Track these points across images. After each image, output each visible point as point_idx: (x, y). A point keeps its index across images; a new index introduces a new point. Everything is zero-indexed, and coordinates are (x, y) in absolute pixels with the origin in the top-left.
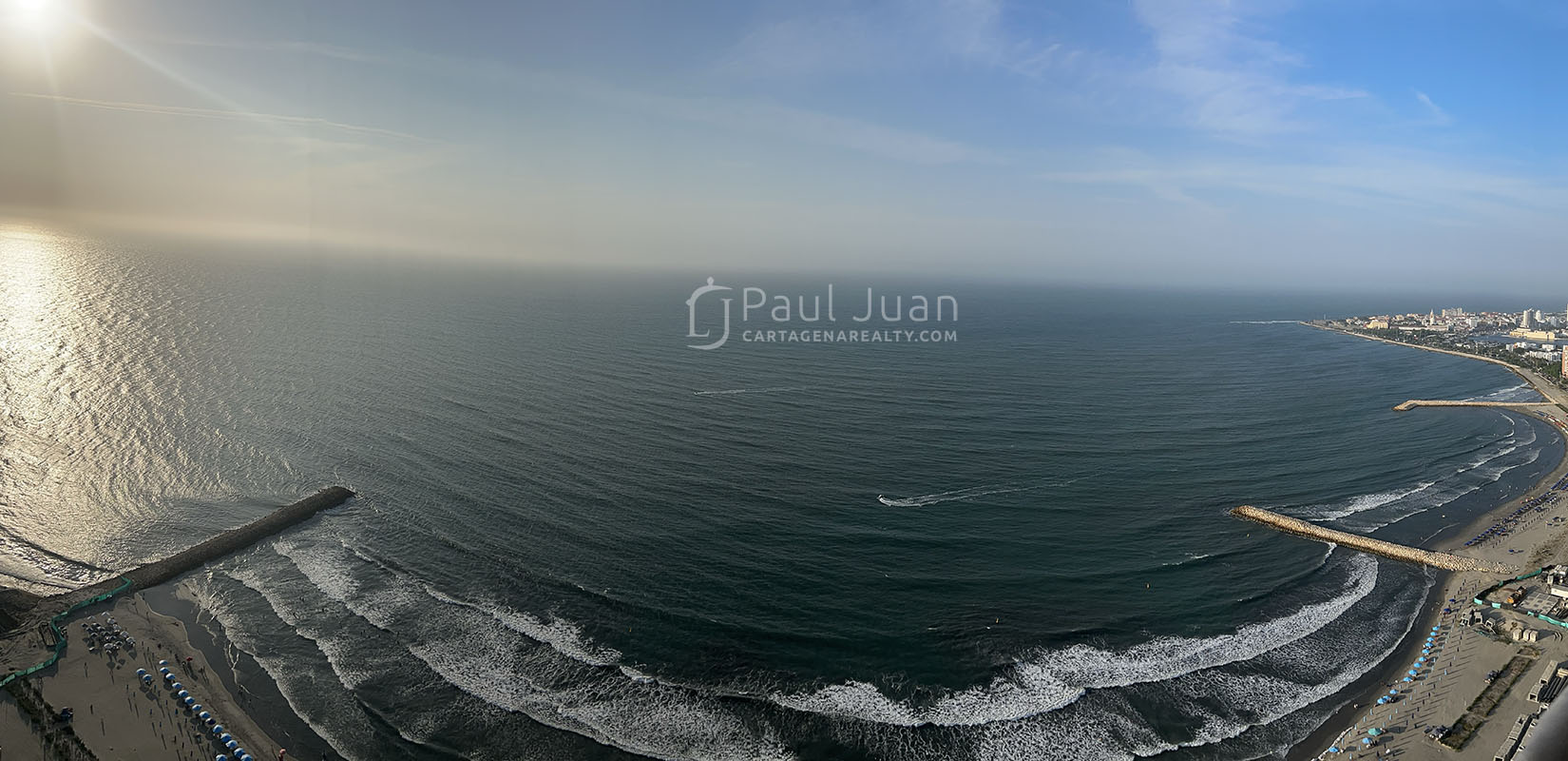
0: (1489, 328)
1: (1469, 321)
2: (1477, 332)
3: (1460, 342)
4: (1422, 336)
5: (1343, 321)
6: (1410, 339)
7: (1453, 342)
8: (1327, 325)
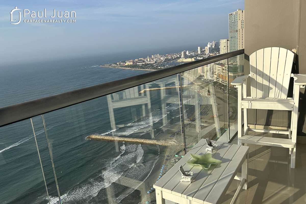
0: (169, 60)
1: (162, 58)
2: (165, 62)
3: (160, 66)
4: (146, 66)
5: (116, 64)
6: (141, 67)
7: (157, 67)
8: (110, 66)
